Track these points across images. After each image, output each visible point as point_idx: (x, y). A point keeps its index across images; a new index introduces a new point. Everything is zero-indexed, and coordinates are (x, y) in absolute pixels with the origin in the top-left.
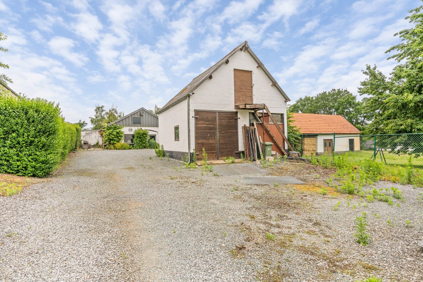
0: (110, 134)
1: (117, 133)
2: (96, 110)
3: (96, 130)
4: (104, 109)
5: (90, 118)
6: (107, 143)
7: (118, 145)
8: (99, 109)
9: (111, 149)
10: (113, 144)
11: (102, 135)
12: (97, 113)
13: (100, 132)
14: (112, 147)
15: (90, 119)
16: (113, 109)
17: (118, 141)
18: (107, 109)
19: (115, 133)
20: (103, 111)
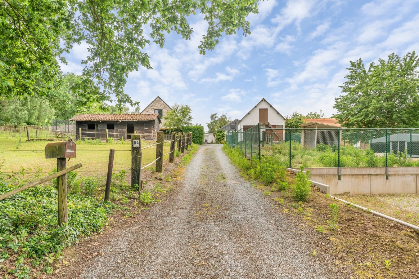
0: (218, 135)
1: (222, 134)
2: (211, 117)
3: (211, 133)
4: (217, 115)
5: (207, 123)
6: (217, 140)
7: (222, 141)
8: (213, 116)
9: (219, 144)
10: (220, 141)
11: (214, 136)
12: (212, 119)
13: (213, 134)
14: (219, 142)
15: (207, 125)
16: (224, 116)
17: (223, 139)
18: (219, 116)
19: (221, 135)
20: (216, 117)
